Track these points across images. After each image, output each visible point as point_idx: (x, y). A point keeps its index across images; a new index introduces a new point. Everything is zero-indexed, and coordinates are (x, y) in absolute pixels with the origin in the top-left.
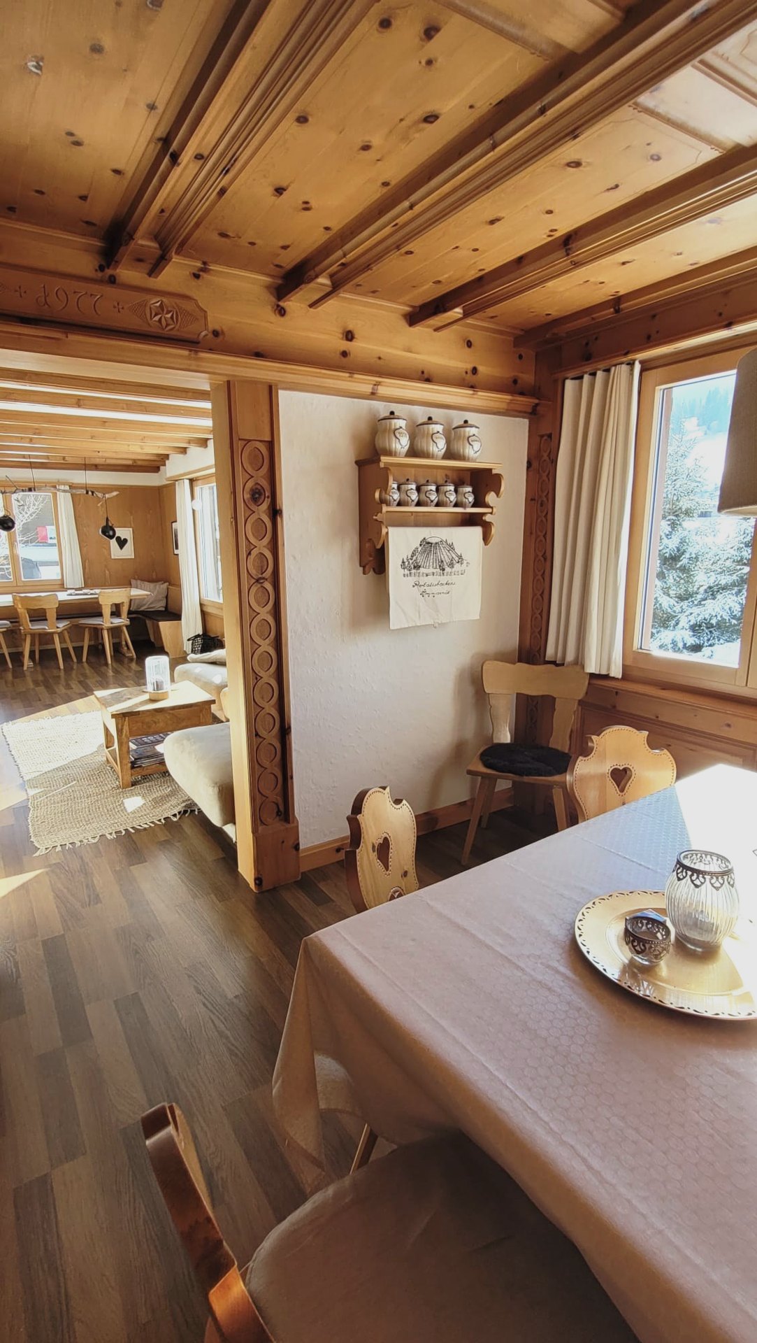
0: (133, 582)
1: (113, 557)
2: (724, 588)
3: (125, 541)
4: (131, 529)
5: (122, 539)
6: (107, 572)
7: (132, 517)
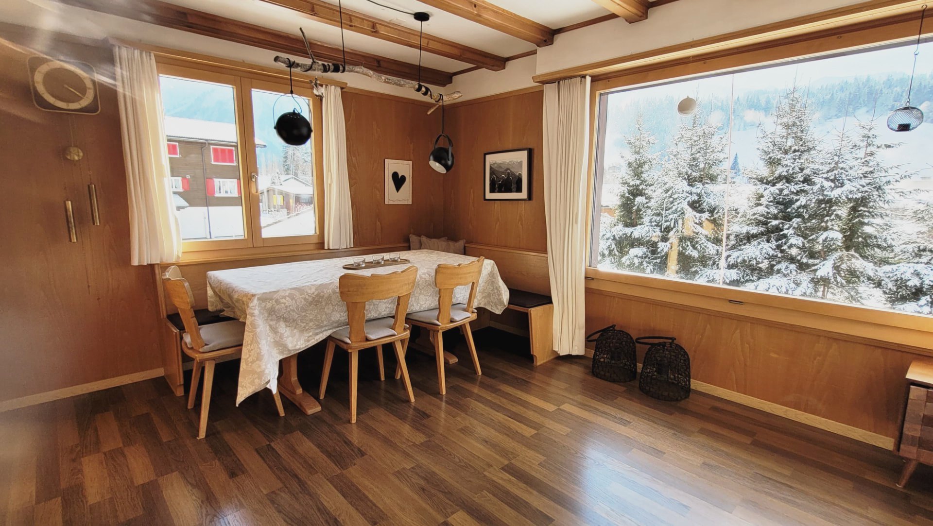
0: (413, 238)
1: (387, 203)
2: (755, 236)
3: (403, 178)
4: (411, 163)
5: (400, 176)
6: (378, 223)
7: (412, 146)
